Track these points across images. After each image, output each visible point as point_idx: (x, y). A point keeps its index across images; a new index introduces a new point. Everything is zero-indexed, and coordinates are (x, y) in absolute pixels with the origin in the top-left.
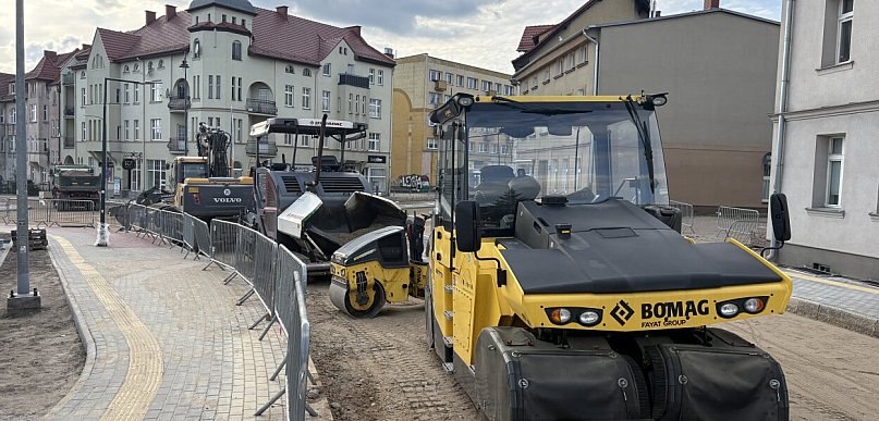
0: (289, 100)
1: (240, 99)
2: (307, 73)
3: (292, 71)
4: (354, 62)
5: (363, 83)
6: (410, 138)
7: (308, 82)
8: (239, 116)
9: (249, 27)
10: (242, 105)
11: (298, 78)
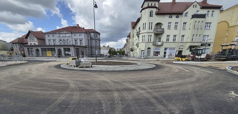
0: (169, 27)
1: (151, 29)
2: (177, 17)
3: (171, 17)
4: (200, 10)
5: (203, 16)
6: (226, 38)
7: (177, 20)
8: (150, 34)
9: (157, 6)
10: (152, 31)
11: (174, 19)
